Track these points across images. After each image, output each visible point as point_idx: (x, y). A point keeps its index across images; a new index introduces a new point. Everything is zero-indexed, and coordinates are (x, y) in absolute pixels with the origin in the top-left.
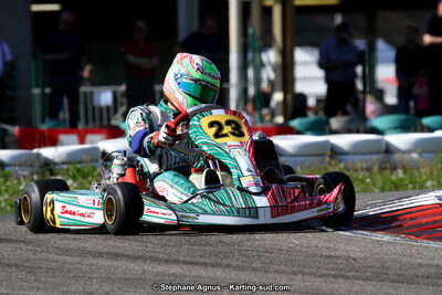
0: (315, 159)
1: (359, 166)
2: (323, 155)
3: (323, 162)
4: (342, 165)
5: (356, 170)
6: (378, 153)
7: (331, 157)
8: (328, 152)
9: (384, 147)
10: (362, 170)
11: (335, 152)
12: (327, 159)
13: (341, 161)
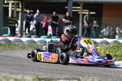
0: (30, 43)
1: (40, 45)
2: (32, 42)
3: (31, 44)
4: (36, 45)
5: (39, 46)
6: (43, 43)
7: (33, 43)
8: (33, 42)
9: (45, 42)
10: (40, 46)
11: (34, 42)
12: (32, 43)
13: (35, 44)
